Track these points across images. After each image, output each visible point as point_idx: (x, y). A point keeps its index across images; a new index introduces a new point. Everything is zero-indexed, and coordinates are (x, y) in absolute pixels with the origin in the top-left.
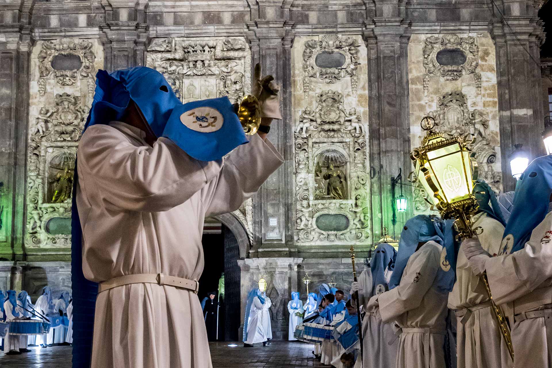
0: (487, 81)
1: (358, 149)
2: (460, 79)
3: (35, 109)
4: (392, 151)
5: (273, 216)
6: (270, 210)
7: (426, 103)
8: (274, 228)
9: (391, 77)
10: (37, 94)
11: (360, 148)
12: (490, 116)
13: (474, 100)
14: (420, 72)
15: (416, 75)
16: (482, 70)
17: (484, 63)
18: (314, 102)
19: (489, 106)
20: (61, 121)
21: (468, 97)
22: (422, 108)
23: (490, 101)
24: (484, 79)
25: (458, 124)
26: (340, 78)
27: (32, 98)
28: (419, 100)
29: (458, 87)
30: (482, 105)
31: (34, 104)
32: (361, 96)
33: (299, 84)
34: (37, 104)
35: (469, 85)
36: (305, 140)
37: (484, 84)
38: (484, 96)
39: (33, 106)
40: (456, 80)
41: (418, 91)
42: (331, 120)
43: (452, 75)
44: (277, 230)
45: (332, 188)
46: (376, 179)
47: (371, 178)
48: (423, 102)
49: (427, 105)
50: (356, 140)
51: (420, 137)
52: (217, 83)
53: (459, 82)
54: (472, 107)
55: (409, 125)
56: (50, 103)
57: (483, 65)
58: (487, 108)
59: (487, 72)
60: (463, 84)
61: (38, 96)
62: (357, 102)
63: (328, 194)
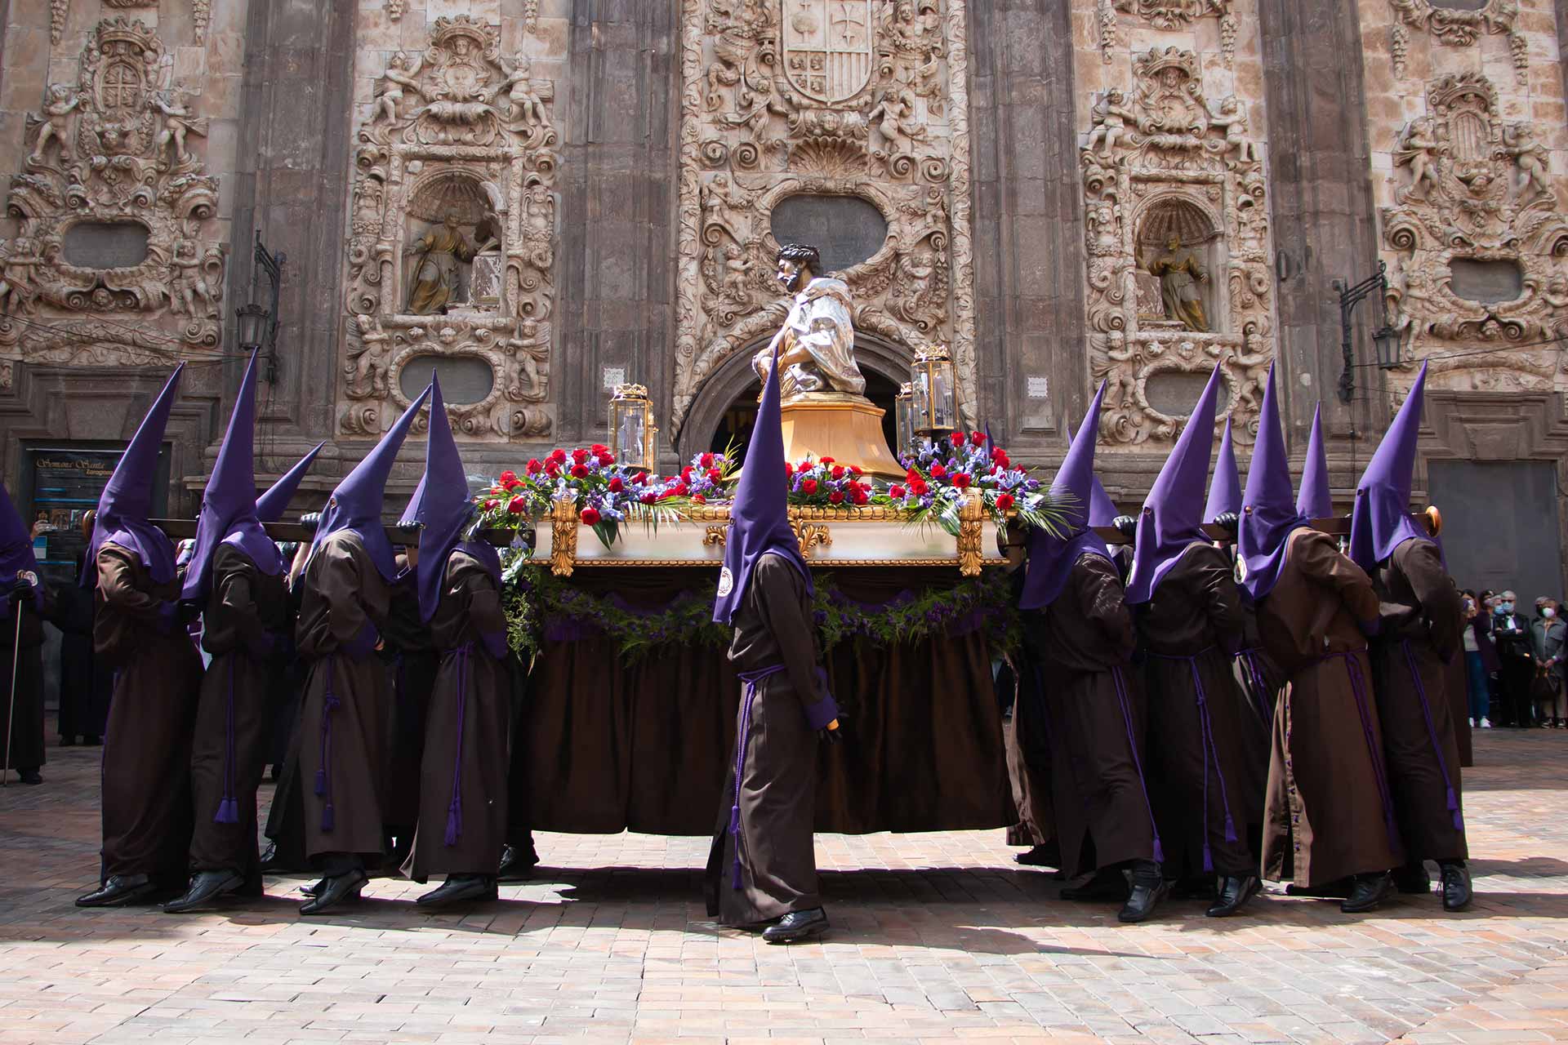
0: (1538, 54)
1: (1248, 204)
2: (1477, 44)
3: (373, 55)
4: (1332, 213)
5: (1037, 373)
6: (1029, 357)
7: (1402, 97)
8: (1039, 403)
9: (1322, 26)
10: (380, 16)
11: (1250, 198)
12: (1551, 138)
13: (1512, 98)
14: (1384, 19)
15: (1373, 26)
16: (1529, 28)
17: (1528, 10)
18: (1129, 75)
19: (1546, 115)
20: (446, 90)
21: (1496, 89)
22: (1392, 108)
23: (1548, 104)
24: (1531, 48)
25: (1480, 153)
26: (1192, 19)
27: (367, 26)
28: (1385, 87)
29: (1473, 64)
30: (1532, 112)
31: (374, 42)
32: (1243, 67)
33: (1087, 26)
34: (380, 41)
35: (1497, 60)
36: (1111, 172)
37: (1533, 62)
38: (1534, 89)
39: (369, 47)
40: (1468, 45)
41: (1379, 65)
42: (1177, 125)
43: (1461, 33)
44: (1047, 411)
45: (1178, 302)
46: (1291, 283)
47: (1281, 280)
48: (1392, 95)
49: (1403, 103)
50: (1239, 180)
51: (1390, 181)
52: (875, 9)
53: (1474, 52)
54: (1509, 114)
55: (1366, 150)
56: (414, 41)
57: (1528, 15)
58: (1544, 121)
59: (1537, 31)
60: (1485, 57)
61: (383, 20)
62: (1236, 83)
63: (1169, 317)
